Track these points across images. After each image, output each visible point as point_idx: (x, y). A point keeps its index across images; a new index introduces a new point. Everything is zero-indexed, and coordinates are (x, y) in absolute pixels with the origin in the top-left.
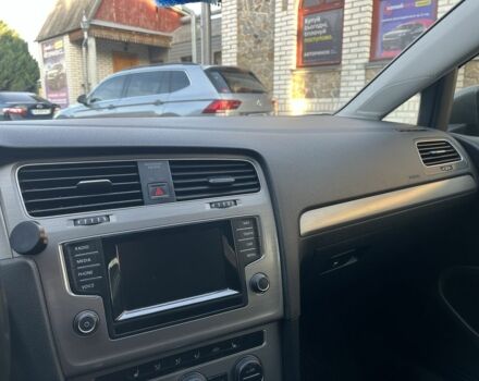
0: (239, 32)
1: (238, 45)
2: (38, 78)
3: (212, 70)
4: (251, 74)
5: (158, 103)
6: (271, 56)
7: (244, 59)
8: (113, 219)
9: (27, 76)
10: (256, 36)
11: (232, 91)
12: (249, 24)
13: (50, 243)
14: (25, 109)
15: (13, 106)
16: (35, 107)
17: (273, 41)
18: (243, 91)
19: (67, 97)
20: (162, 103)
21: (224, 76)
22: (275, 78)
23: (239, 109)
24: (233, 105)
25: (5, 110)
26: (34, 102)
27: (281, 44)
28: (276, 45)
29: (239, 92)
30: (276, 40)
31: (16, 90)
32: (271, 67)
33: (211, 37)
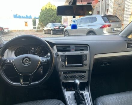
0: (114, 4)
1: (114, 7)
2: (62, 19)
3: (104, 16)
4: (116, 16)
5: (88, 26)
6: (124, 10)
7: (115, 12)
8: (66, 53)
9: (59, 19)
10: (119, 5)
11: (110, 22)
12: (117, 1)
13: (59, 55)
14: (58, 27)
15: (56, 26)
16: (60, 27)
17: (124, 6)
18: (113, 22)
19: (68, 24)
20: (89, 26)
21: (108, 18)
22: (124, 17)
23: (111, 27)
24: (109, 26)
25: (54, 27)
26: (60, 25)
27: (127, 7)
28: (125, 7)
29: (112, 22)
30: (125, 5)
31: (57, 22)
32: (123, 14)
33: (106, 5)
